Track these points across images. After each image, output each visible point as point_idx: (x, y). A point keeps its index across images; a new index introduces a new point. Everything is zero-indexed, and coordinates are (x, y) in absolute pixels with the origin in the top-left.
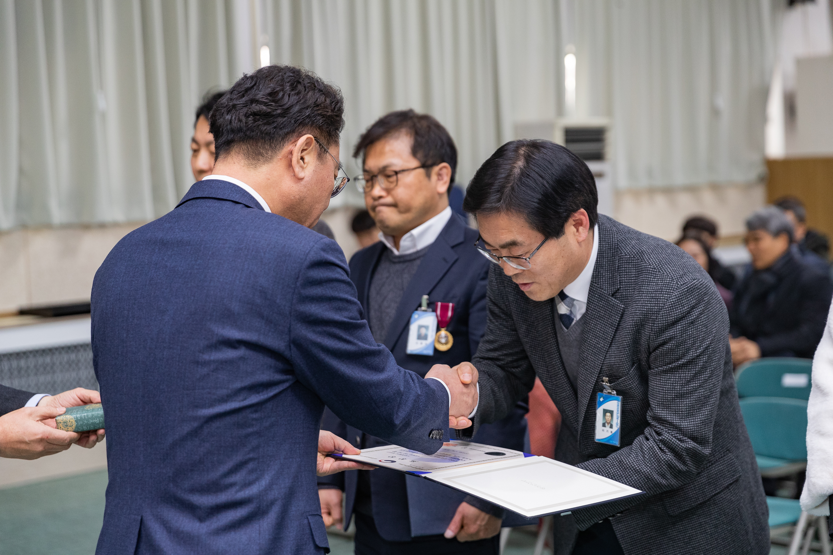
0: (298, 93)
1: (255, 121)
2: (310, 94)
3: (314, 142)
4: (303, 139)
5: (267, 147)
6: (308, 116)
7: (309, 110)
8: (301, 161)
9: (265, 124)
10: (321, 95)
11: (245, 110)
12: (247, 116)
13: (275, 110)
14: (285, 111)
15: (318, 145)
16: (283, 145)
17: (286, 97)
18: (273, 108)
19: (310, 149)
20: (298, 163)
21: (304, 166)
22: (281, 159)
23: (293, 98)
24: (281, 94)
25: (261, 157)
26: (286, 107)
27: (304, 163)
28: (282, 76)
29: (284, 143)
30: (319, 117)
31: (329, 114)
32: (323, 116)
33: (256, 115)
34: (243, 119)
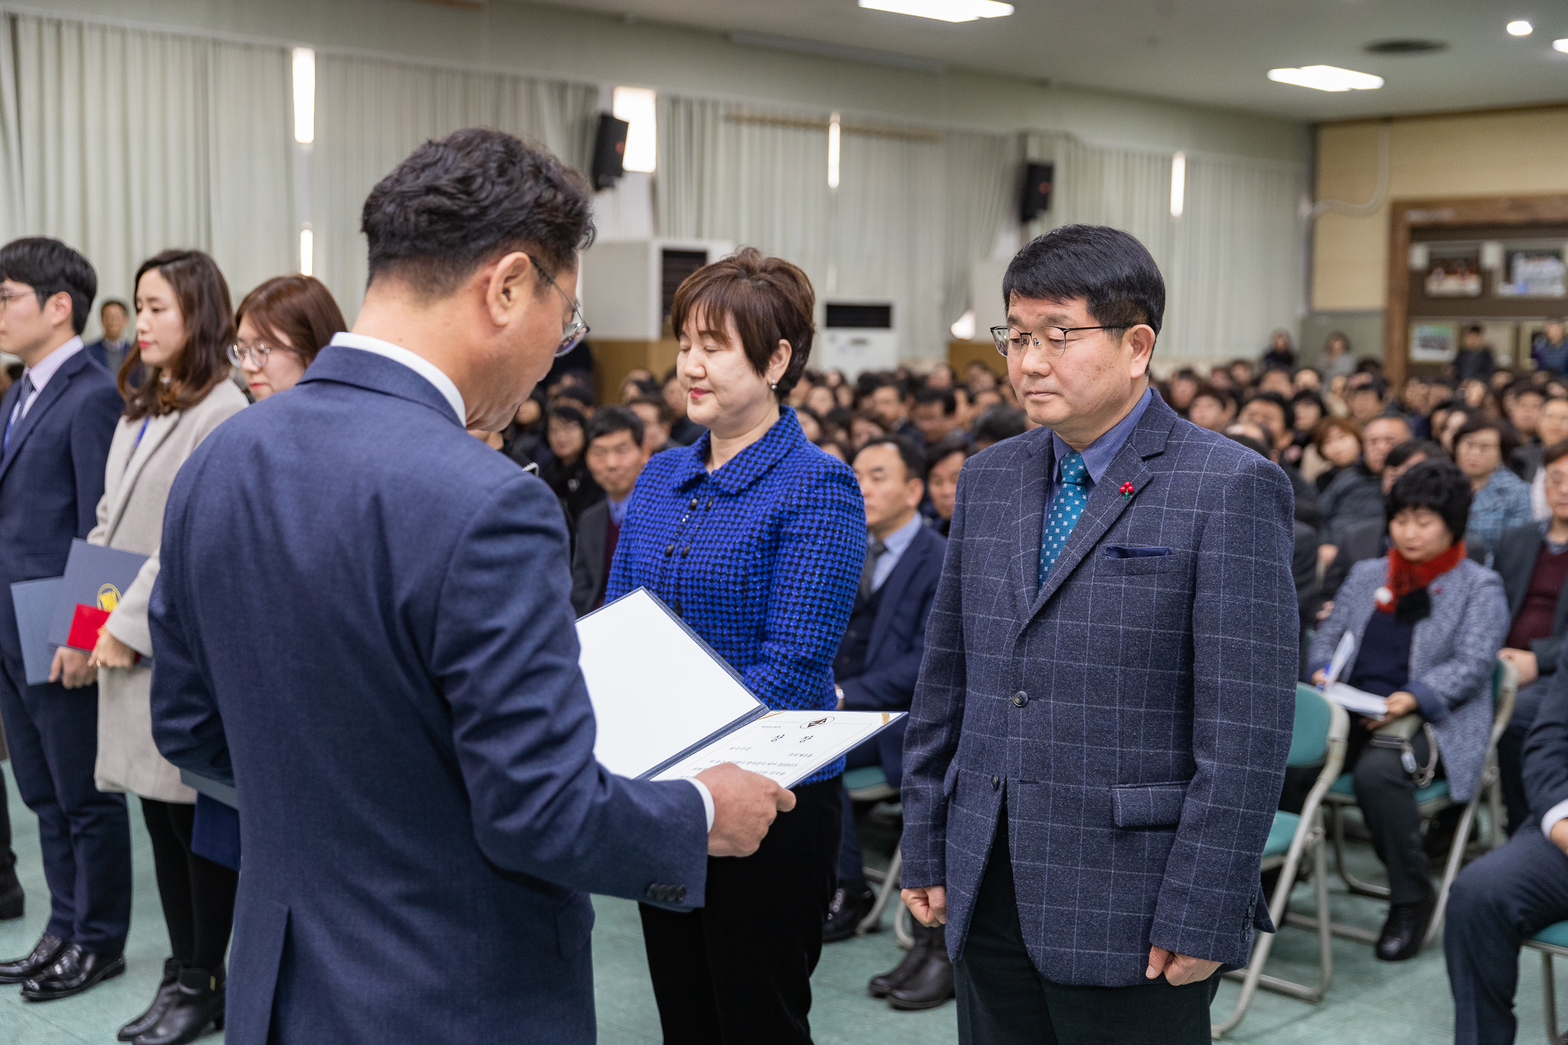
0: (509, 182)
1: (431, 223)
2: (530, 183)
3: (529, 265)
4: (508, 260)
5: (449, 269)
6: (523, 223)
7: (526, 211)
8: (503, 297)
9: (447, 231)
10: (549, 187)
11: (415, 203)
12: (418, 213)
13: (467, 207)
14: (484, 211)
15: (535, 272)
16: (475, 268)
17: (488, 186)
18: (462, 204)
19: (522, 276)
20: (498, 298)
21: (510, 304)
22: (470, 291)
23: (500, 189)
24: (480, 180)
25: (436, 287)
26: (487, 203)
27: (509, 299)
28: (487, 150)
29: (477, 264)
30: (541, 225)
31: (560, 220)
32: (547, 223)
33: (433, 213)
34: (412, 218)
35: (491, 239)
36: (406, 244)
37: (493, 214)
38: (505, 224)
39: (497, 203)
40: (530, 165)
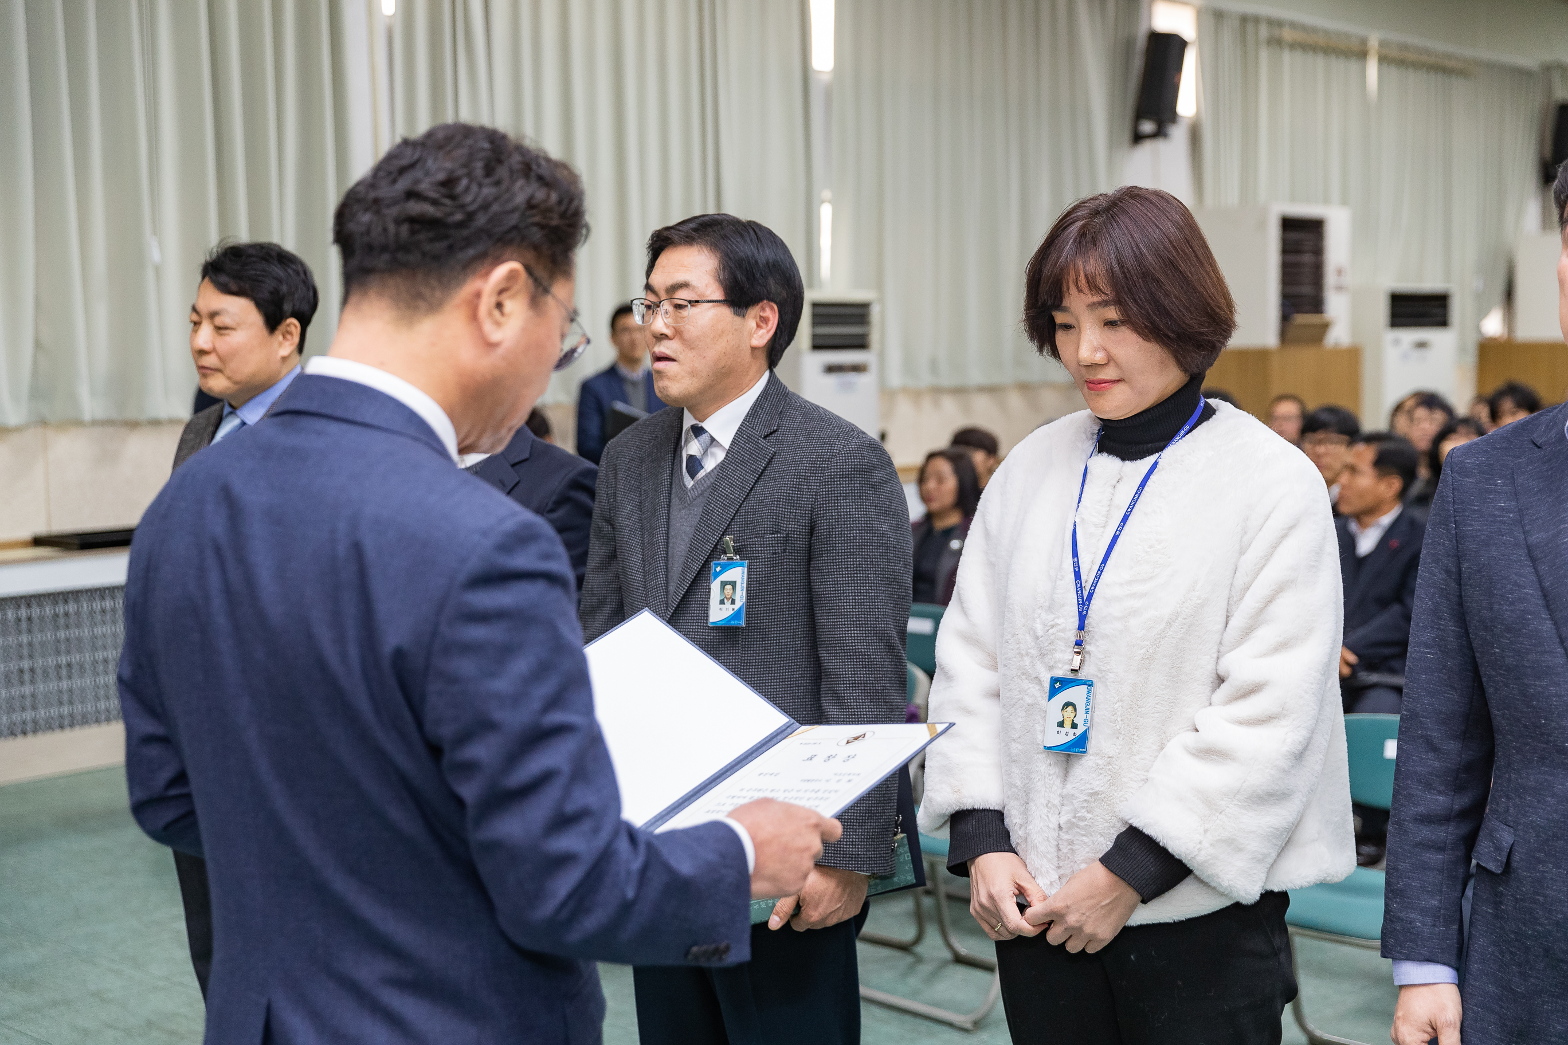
0: (498, 183)
1: (413, 232)
2: (520, 183)
3: (524, 275)
4: (501, 271)
5: (434, 282)
6: (515, 228)
7: (517, 215)
8: (496, 313)
9: (431, 240)
10: (541, 186)
11: (394, 211)
12: (398, 222)
13: (451, 214)
14: (471, 216)
15: (530, 282)
16: (464, 281)
17: (474, 188)
18: (446, 210)
19: (516, 288)
20: (490, 314)
21: (502, 320)
22: (458, 306)
23: (488, 191)
24: (464, 182)
25: (421, 304)
26: (472, 208)
27: (502, 313)
28: (470, 147)
29: (466, 276)
30: (535, 229)
31: (555, 222)
32: (541, 226)
33: (414, 221)
34: (392, 228)
35: (480, 248)
36: (386, 256)
37: (481, 220)
38: (495, 230)
39: (485, 207)
40: (520, 162)
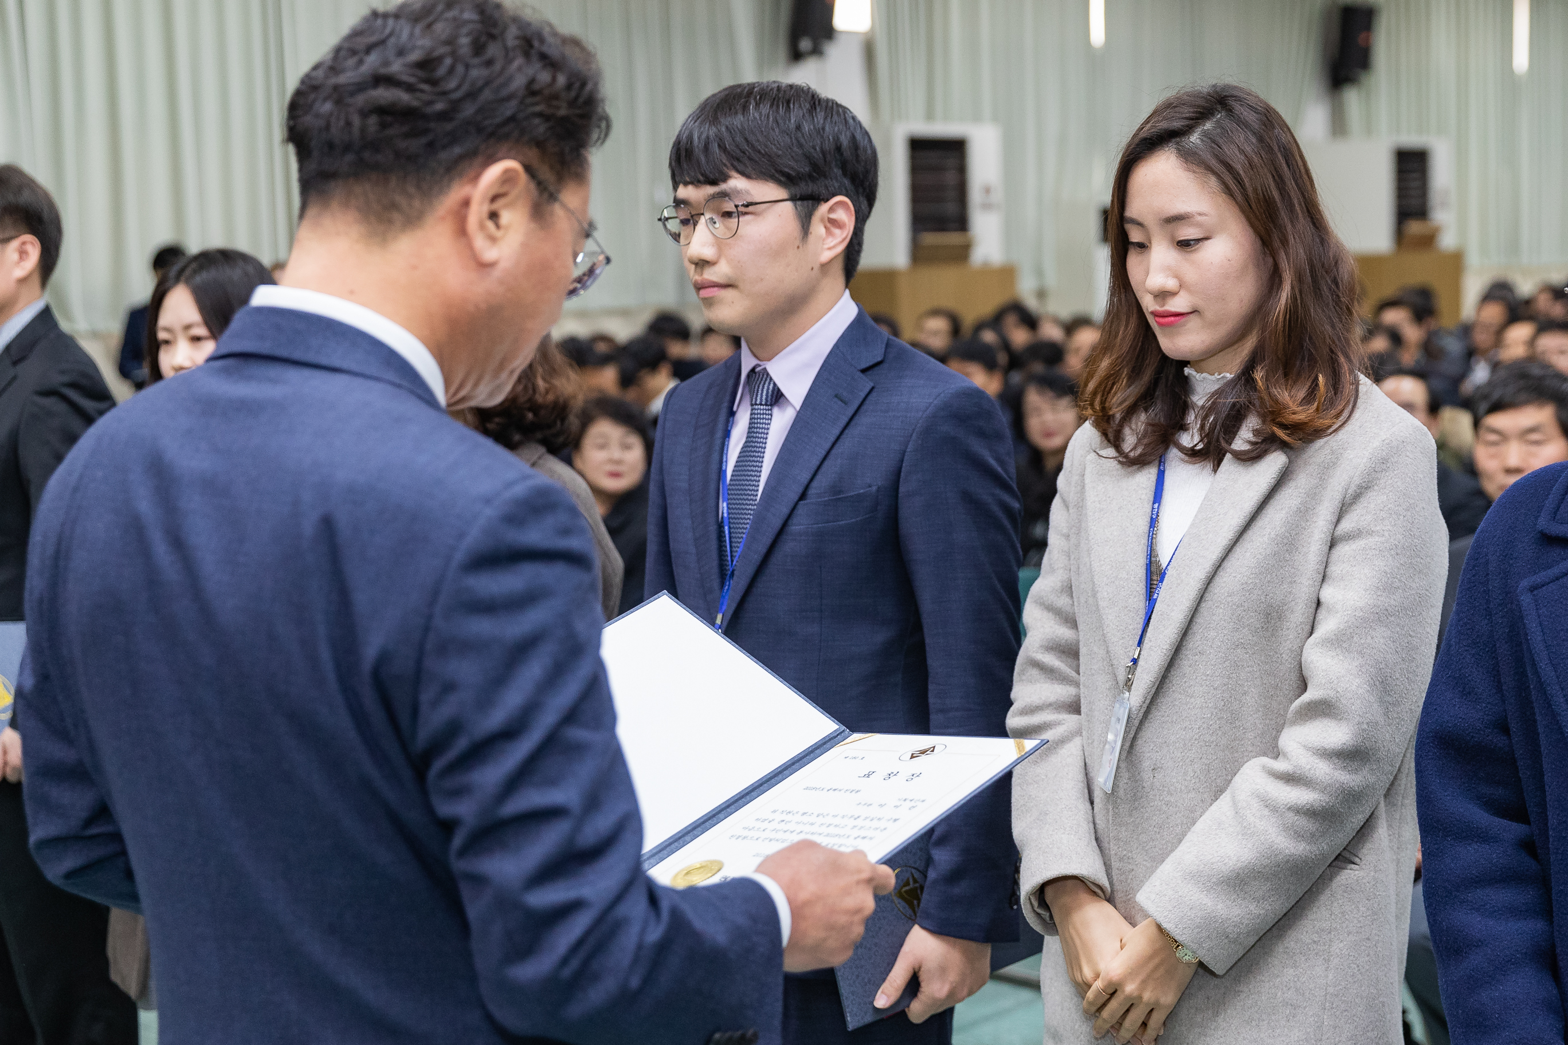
0: (489, 63)
1: (383, 126)
2: (518, 62)
3: (523, 177)
4: (494, 172)
5: (412, 190)
6: (512, 119)
7: (514, 103)
8: (490, 225)
9: (406, 136)
10: (545, 67)
11: (360, 100)
12: (364, 114)
13: (431, 103)
14: (455, 106)
15: (532, 186)
16: (449, 186)
17: (460, 69)
18: (425, 97)
19: (514, 193)
20: (482, 227)
21: (498, 234)
22: (443, 218)
23: (477, 73)
24: (448, 61)
25: (396, 216)
26: (458, 94)
27: (498, 226)
28: (455, 19)
29: (451, 180)
30: (537, 121)
31: (563, 112)
32: (546, 117)
33: (385, 112)
34: (356, 121)
35: (468, 144)
36: (350, 157)
37: (469, 110)
38: (487, 122)
39: (472, 95)
40: (517, 38)
